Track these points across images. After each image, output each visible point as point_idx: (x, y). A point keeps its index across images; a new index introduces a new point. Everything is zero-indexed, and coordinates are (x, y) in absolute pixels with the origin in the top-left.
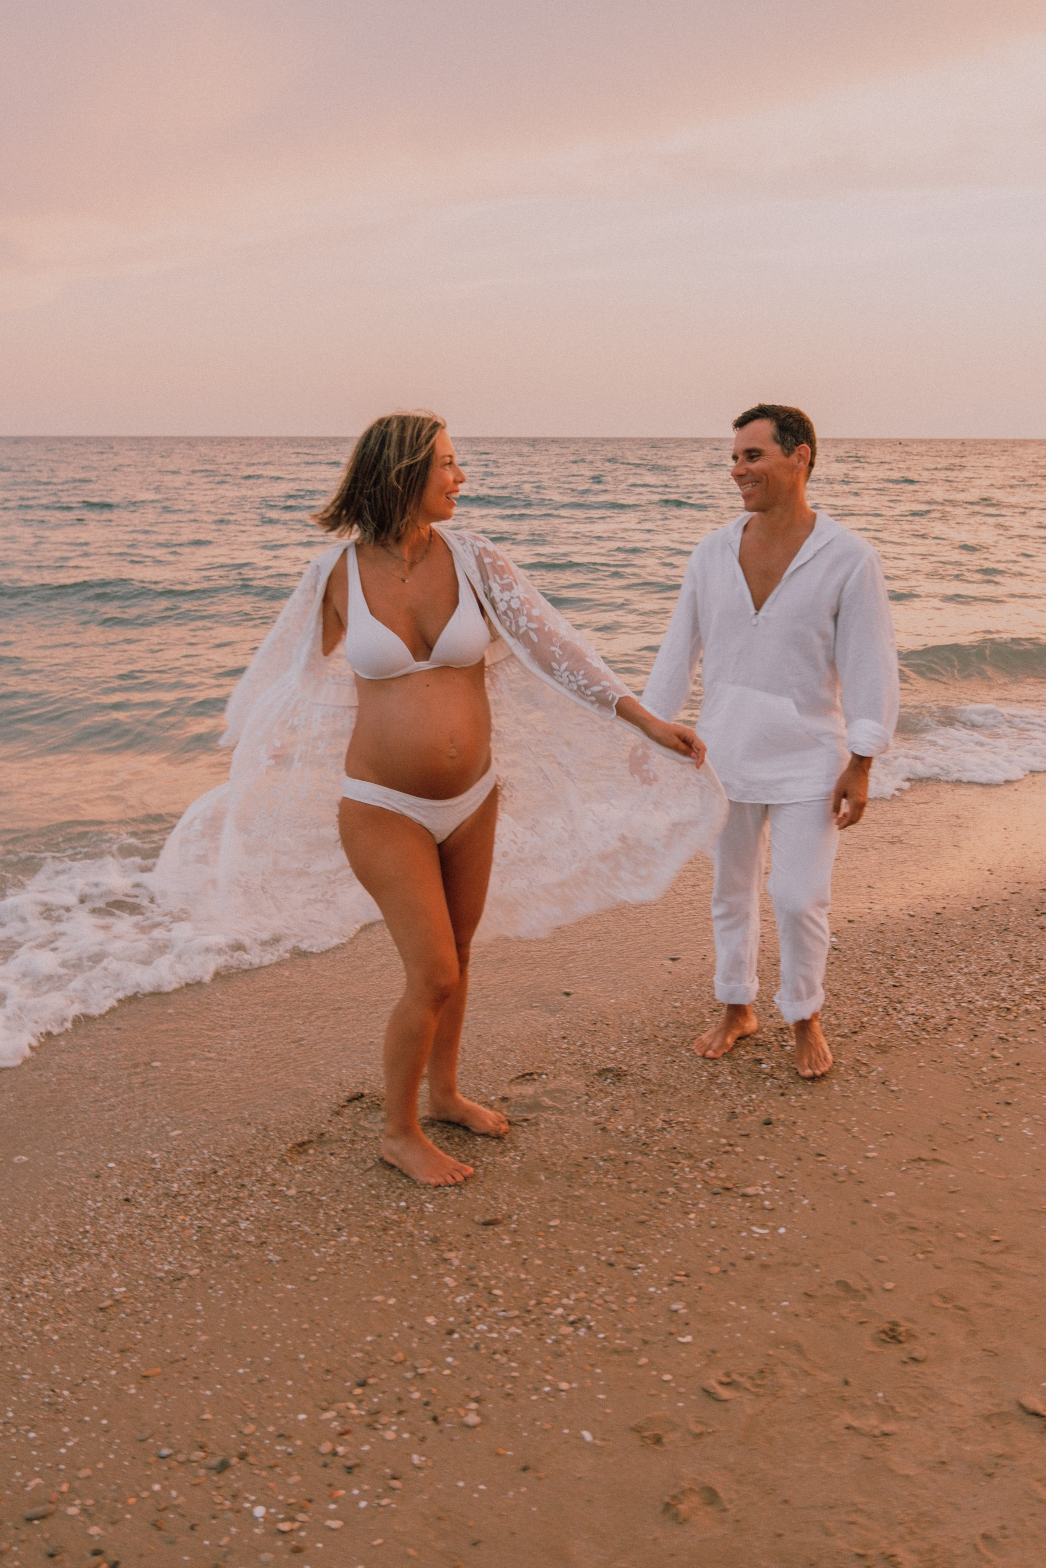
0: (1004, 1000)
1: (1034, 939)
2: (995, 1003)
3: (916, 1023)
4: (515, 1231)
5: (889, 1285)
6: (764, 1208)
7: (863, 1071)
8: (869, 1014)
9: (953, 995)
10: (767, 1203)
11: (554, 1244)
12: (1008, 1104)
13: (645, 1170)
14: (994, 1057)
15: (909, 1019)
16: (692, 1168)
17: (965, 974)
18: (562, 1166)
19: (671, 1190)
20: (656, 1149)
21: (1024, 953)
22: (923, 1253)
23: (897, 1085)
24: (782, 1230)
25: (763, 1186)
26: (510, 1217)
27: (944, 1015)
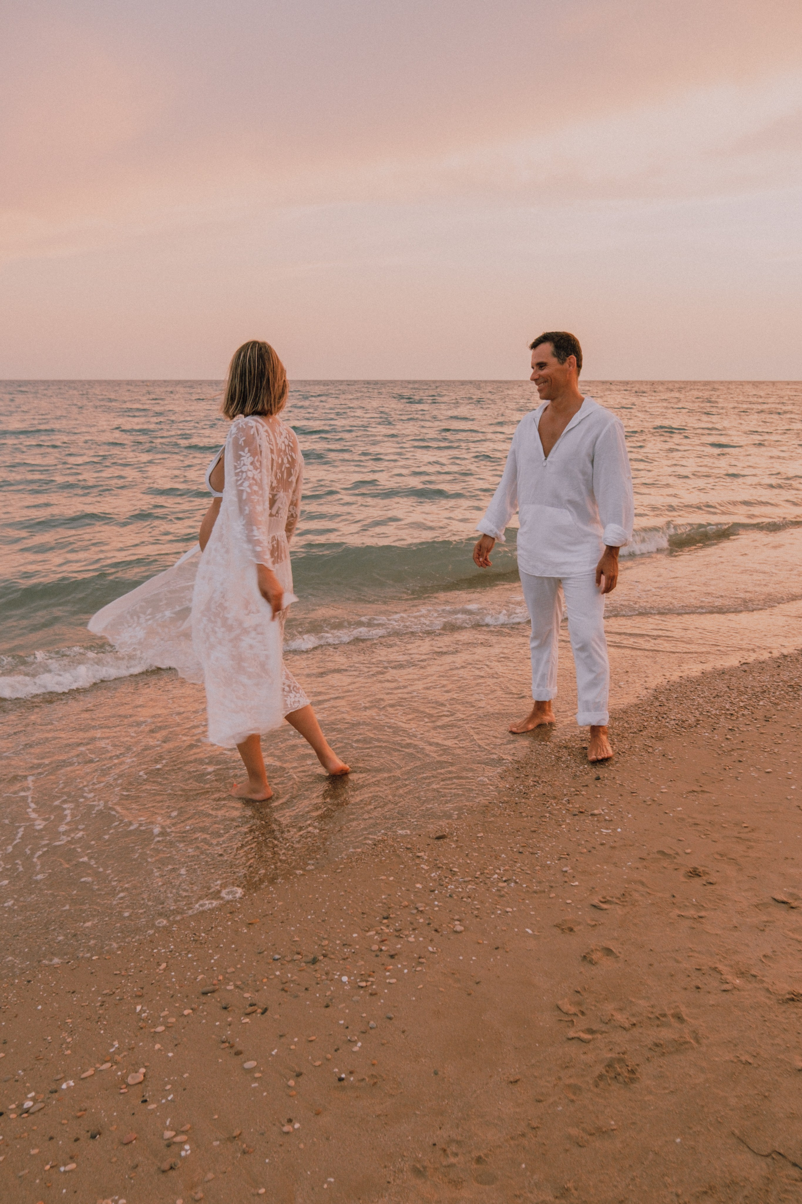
0: (728, 710)
1: (741, 677)
2: (723, 712)
3: (677, 724)
4: (457, 841)
5: (689, 851)
6: (606, 820)
7: (650, 750)
8: (647, 721)
9: (697, 709)
10: (607, 818)
11: (483, 845)
12: (740, 761)
13: (529, 806)
14: (727, 739)
15: (673, 722)
16: (557, 804)
17: (702, 697)
18: (476, 808)
19: (547, 815)
20: (533, 795)
21: (736, 685)
22: (705, 835)
23: (672, 756)
24: (619, 830)
25: (603, 810)
26: (452, 834)
27: (693, 719)
